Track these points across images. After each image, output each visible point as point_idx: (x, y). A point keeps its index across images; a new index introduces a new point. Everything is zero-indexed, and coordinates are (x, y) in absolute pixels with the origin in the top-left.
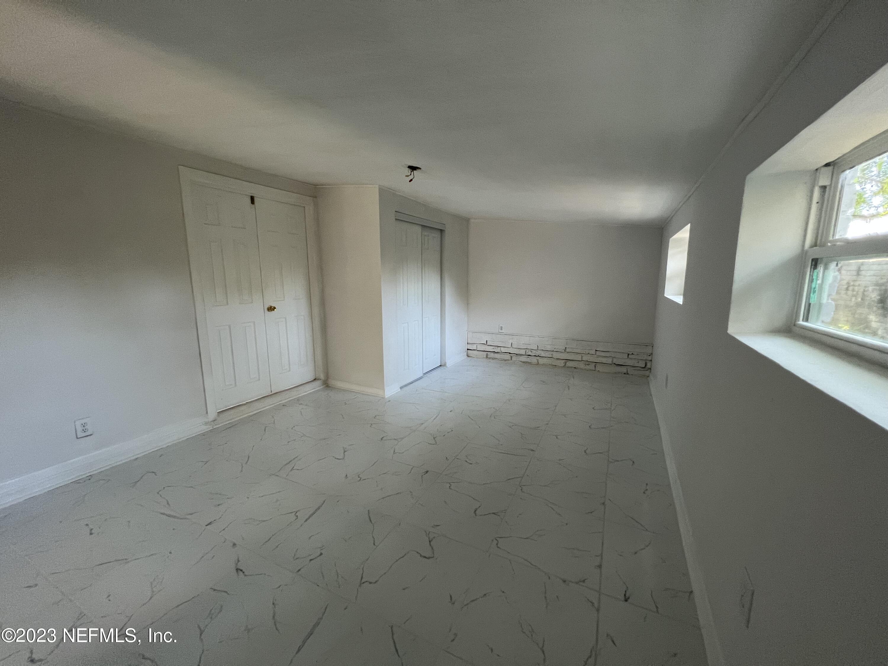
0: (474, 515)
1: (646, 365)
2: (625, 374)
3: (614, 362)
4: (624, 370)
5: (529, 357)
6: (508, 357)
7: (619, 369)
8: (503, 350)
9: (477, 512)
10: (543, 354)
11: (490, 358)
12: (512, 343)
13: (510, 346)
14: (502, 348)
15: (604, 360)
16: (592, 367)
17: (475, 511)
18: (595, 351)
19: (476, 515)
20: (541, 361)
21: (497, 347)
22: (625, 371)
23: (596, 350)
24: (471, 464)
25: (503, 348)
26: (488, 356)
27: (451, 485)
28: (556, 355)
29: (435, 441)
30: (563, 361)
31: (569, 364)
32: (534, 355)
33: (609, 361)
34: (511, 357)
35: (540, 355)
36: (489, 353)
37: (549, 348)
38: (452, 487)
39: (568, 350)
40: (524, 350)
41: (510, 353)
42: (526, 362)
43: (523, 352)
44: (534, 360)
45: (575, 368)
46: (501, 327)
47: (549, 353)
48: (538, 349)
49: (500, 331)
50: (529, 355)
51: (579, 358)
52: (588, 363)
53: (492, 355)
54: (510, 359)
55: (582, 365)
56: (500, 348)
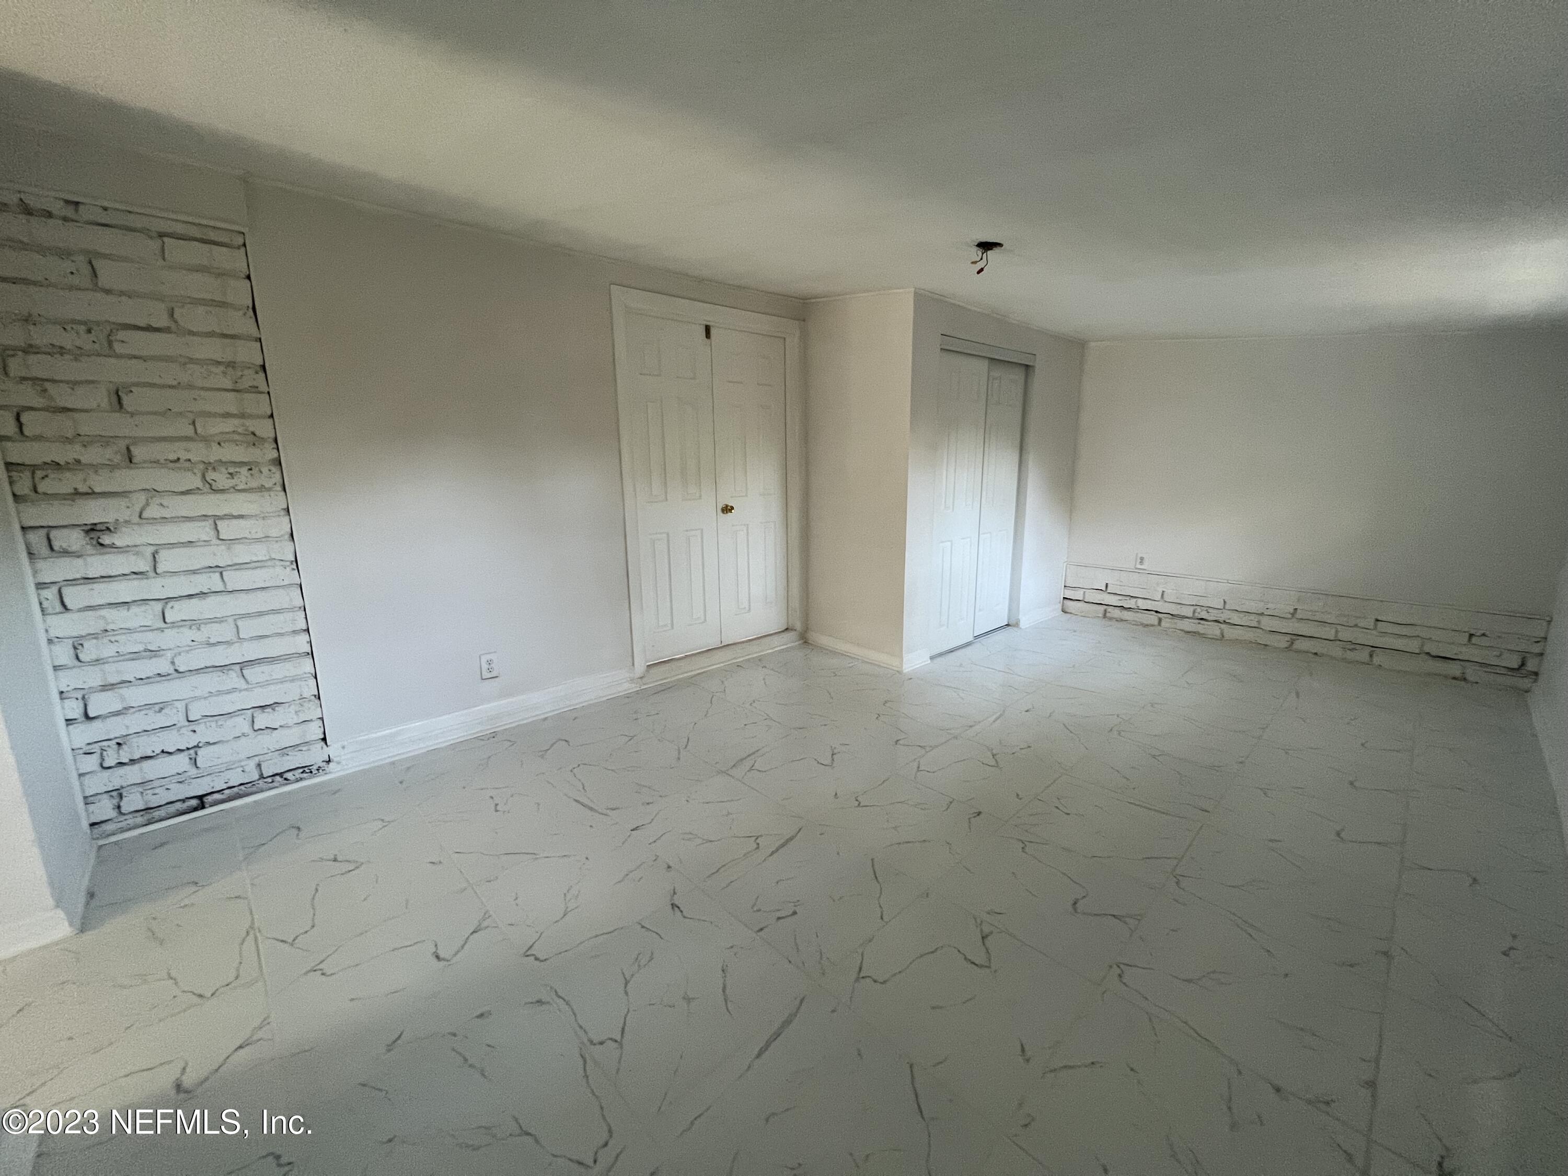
0: (1071, 909)
1: (1523, 665)
2: (1454, 678)
3: (1426, 649)
4: (1455, 669)
5: (1202, 622)
6: (1153, 619)
7: (1440, 666)
8: (1142, 604)
9: (1078, 905)
10: (1235, 619)
11: (1111, 619)
12: (1163, 592)
13: (1158, 597)
14: (1140, 600)
15: (1399, 644)
16: (1363, 655)
17: (1075, 903)
18: (1373, 620)
19: (1076, 912)
20: (1230, 632)
21: (1129, 597)
22: (1458, 673)
23: (1377, 620)
24: (1068, 814)
25: (1144, 601)
26: (1108, 615)
27: (1026, 845)
28: (1267, 623)
29: (996, 760)
30: (1288, 638)
31: (1301, 644)
32: (1215, 619)
33: (1414, 646)
34: (1160, 620)
35: (1227, 621)
36: (1110, 609)
37: (1252, 606)
38: (1027, 850)
39: (1299, 615)
40: (1192, 608)
41: (1157, 612)
42: (1195, 632)
43: (1188, 612)
44: (1214, 630)
45: (1316, 654)
46: (1142, 559)
47: (1252, 617)
48: (1224, 608)
49: (1139, 566)
50: (1202, 619)
51: (1330, 633)
52: (1353, 646)
53: (1117, 613)
54: (1156, 623)
55: (1336, 651)
56: (1135, 600)
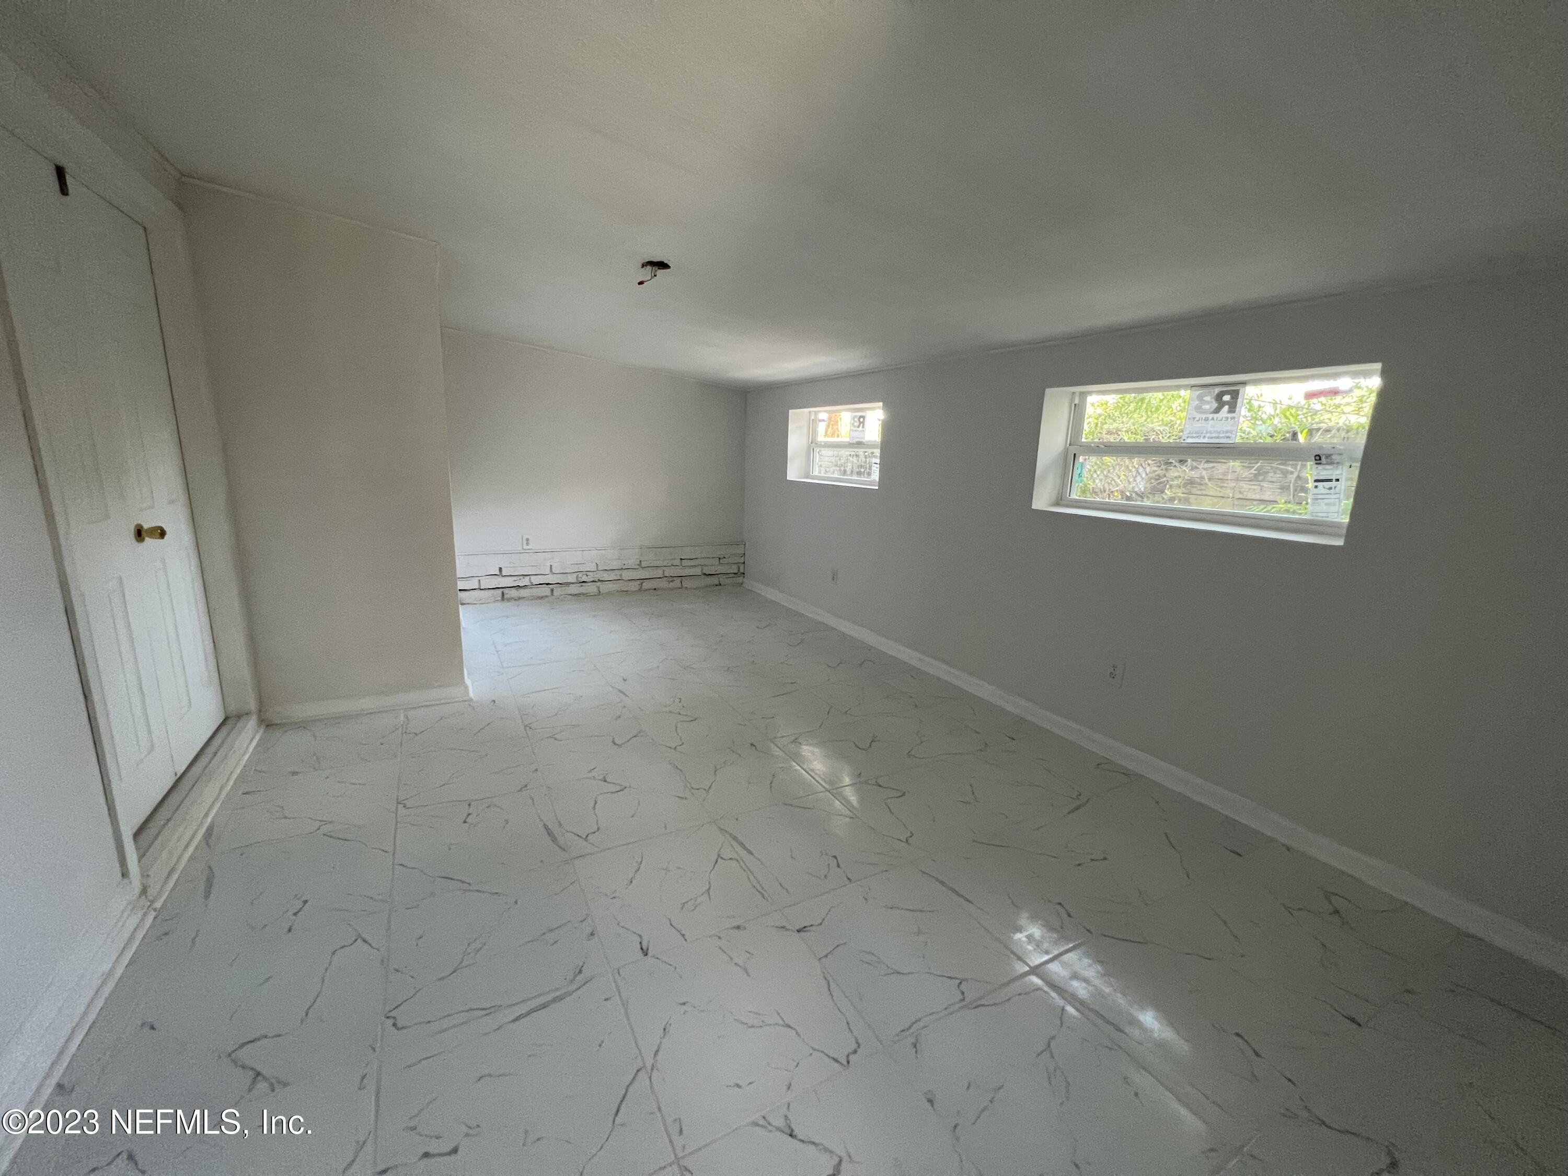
1: (739, 570)
2: (716, 585)
3: (704, 572)
4: (715, 580)
5: (583, 584)
6: (546, 591)
7: (709, 580)
8: (535, 580)
10: (606, 576)
11: (509, 600)
12: (551, 566)
13: (548, 571)
14: (532, 577)
15: (692, 571)
16: (677, 583)
18: (679, 560)
20: (605, 588)
21: (521, 577)
22: (716, 582)
23: (681, 559)
25: (536, 577)
26: (506, 596)
28: (627, 575)
30: (639, 582)
31: (647, 585)
32: (592, 579)
33: (698, 571)
34: (552, 590)
35: (601, 579)
36: (506, 591)
37: (615, 565)
39: (643, 564)
40: (575, 575)
41: (547, 584)
42: (580, 594)
43: (571, 579)
44: (591, 589)
45: (655, 589)
46: (527, 540)
47: (617, 572)
48: (597, 570)
49: (525, 547)
50: (583, 582)
51: (659, 573)
52: (672, 578)
53: (513, 593)
54: (548, 593)
55: (664, 584)
56: (528, 577)
